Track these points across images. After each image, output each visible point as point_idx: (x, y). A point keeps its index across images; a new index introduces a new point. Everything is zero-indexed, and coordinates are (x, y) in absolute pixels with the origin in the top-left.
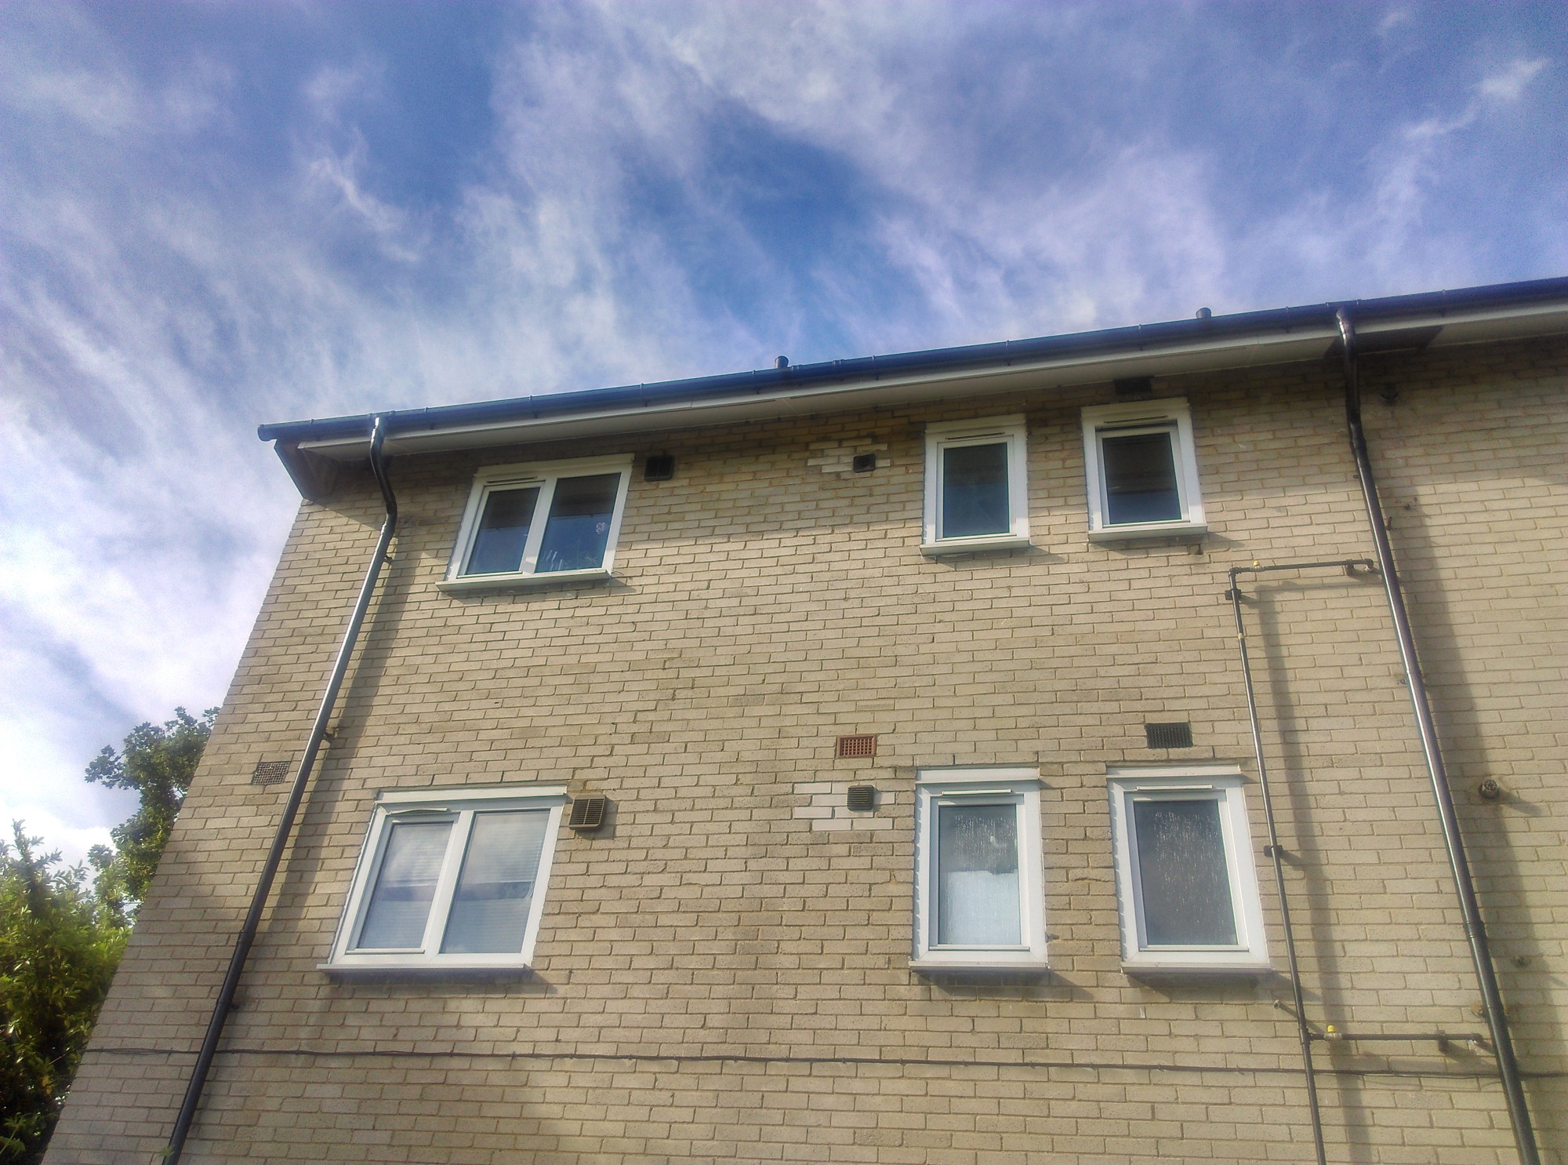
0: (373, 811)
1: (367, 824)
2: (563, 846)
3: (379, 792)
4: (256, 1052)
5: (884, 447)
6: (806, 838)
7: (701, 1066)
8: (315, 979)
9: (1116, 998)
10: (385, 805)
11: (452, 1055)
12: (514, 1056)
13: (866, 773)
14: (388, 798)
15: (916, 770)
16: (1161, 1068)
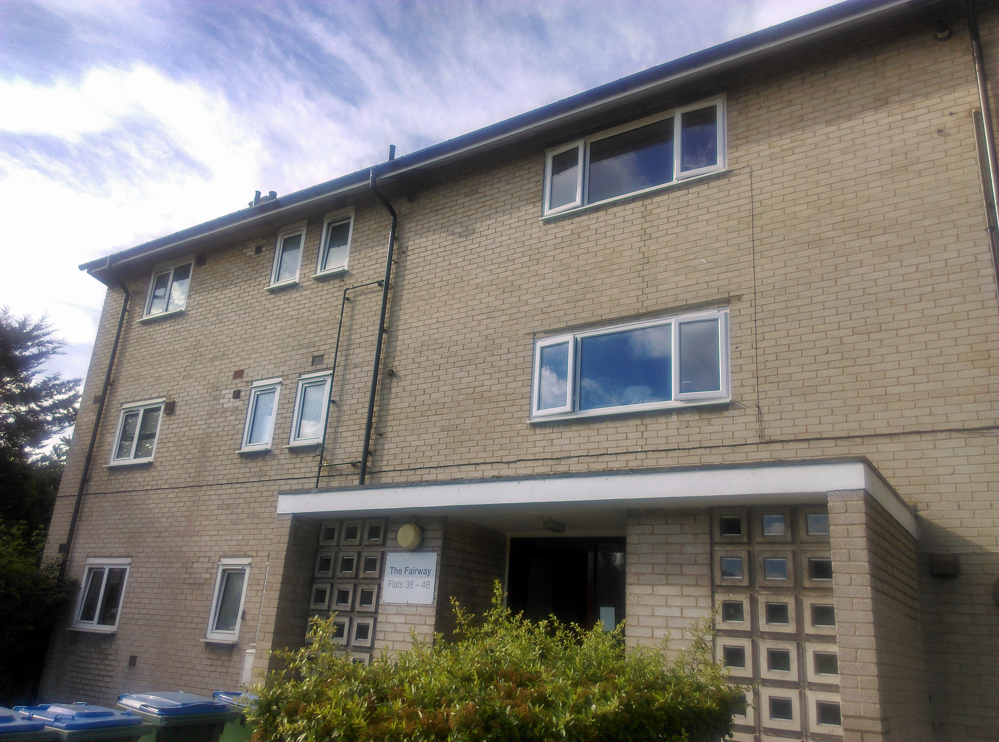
0: (120, 411)
1: (118, 416)
2: (164, 419)
3: (122, 404)
4: (92, 494)
5: (265, 241)
6: (221, 410)
7: (187, 489)
8: (105, 470)
9: (284, 458)
10: (123, 409)
11: (133, 491)
12: (147, 490)
13: (239, 384)
14: (125, 406)
15: (252, 382)
16: (289, 479)
